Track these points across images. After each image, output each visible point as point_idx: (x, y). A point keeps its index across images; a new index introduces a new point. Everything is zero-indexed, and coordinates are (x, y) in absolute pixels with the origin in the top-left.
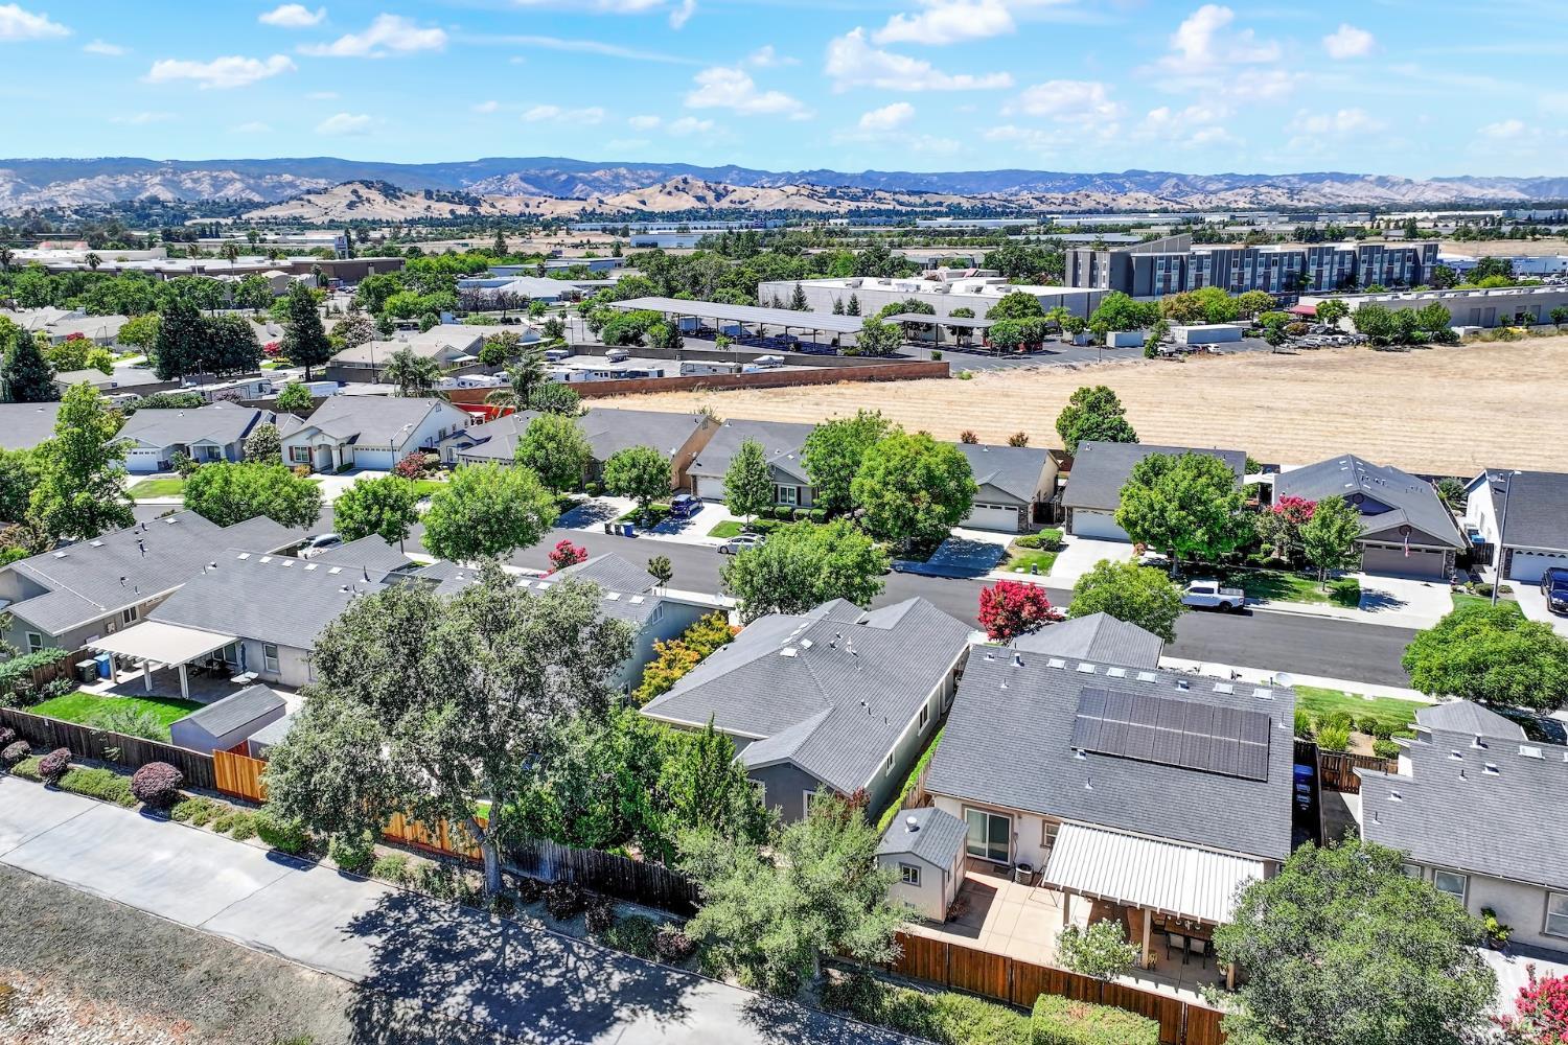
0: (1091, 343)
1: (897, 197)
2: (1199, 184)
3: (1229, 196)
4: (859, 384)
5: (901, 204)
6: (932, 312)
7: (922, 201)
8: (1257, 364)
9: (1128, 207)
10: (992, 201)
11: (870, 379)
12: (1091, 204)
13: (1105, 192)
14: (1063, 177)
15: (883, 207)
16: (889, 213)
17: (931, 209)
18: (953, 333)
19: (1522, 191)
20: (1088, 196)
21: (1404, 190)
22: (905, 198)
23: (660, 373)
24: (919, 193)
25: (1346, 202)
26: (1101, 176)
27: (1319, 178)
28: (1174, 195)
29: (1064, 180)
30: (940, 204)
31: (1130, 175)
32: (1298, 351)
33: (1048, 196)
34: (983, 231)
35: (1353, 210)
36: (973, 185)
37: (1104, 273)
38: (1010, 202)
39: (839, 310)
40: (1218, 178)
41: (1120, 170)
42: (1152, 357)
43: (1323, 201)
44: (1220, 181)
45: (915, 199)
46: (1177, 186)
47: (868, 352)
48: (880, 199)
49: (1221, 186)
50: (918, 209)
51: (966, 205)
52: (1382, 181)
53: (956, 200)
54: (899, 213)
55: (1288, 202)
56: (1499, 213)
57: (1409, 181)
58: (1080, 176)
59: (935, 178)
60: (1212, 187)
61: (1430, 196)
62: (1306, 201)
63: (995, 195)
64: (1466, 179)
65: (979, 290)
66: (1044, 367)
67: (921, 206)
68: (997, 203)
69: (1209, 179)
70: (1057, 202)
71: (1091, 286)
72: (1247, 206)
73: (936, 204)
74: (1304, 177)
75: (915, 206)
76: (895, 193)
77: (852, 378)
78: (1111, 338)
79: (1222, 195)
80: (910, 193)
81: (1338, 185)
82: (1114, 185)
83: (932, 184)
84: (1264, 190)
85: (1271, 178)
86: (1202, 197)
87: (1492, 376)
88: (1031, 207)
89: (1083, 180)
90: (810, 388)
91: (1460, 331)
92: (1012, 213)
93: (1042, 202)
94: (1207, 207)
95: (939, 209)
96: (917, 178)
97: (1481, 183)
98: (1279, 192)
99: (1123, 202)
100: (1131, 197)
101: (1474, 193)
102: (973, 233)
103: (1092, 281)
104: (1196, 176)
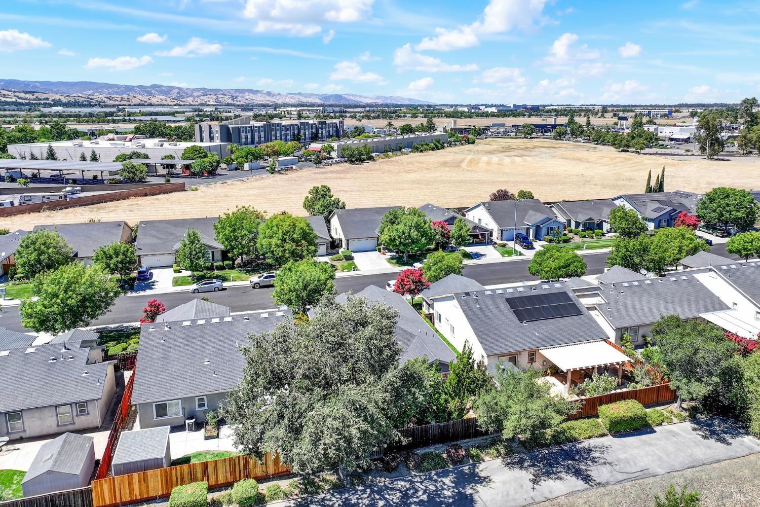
0: (237, 169)
1: (17, 94)
2: (189, 92)
3: (205, 99)
4: (141, 198)
5: (20, 98)
6: (148, 157)
7: (35, 97)
8: (317, 173)
9: (157, 103)
10: (80, 99)
11: (146, 195)
12: (138, 102)
13: (142, 95)
14: (118, 87)
15: (8, 100)
16: (15, 103)
17: (42, 102)
18: (164, 168)
19: (321, 100)
20: (135, 97)
21: (278, 98)
22: (22, 95)
23: (12, 203)
24: (32, 93)
25: (256, 102)
26: (138, 87)
27: (242, 91)
28: (178, 97)
29: (119, 88)
30: (47, 99)
31: (154, 87)
32: (325, 167)
33: (113, 96)
34: (91, 115)
35: (264, 106)
36: (63, 89)
37: (217, 135)
38: (91, 99)
39: (83, 158)
40: (198, 90)
41: (149, 84)
42: (272, 173)
43: (247, 102)
44: (199, 91)
45: (29, 96)
46: (178, 93)
47: (131, 180)
48: (4, 95)
49: (200, 94)
50: (34, 102)
51: (64, 100)
52: (269, 94)
53: (57, 97)
54: (21, 104)
55: (232, 102)
56: (321, 108)
57: (279, 94)
58: (127, 86)
59: (38, 84)
60: (196, 94)
61: (288, 100)
62: (240, 101)
63: (80, 95)
64: (300, 94)
65: (162, 145)
66: (229, 182)
67: (34, 100)
68: (84, 99)
69: (193, 90)
70: (119, 99)
71: (211, 141)
72: (216, 103)
73: (44, 99)
74: (237, 91)
75: (30, 99)
76: (14, 92)
77: (136, 195)
78: (246, 166)
79: (202, 98)
80: (26, 92)
81: (251, 95)
82: (146, 92)
83: (37, 87)
84: (221, 96)
85: (222, 90)
86: (192, 99)
87: (399, 172)
88: (104, 102)
89: (129, 89)
90: (114, 203)
91: (373, 155)
92: (96, 105)
93: (110, 99)
94: (197, 103)
95: (48, 102)
96: (27, 84)
97: (306, 96)
98: (227, 97)
99: (154, 100)
100: (158, 98)
101: (304, 100)
102: (85, 116)
103: (211, 139)
104: (187, 89)
